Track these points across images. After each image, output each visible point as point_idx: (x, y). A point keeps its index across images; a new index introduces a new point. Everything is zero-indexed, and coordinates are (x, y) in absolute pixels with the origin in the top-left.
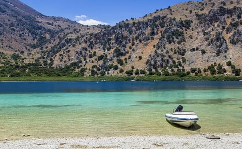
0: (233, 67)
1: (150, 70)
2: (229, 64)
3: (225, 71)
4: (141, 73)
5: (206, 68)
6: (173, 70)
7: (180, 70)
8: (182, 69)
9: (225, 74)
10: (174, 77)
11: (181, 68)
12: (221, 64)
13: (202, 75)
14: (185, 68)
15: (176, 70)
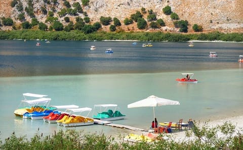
0: (175, 17)
1: (22, 18)
2: (168, 11)
3: (163, 24)
4: (6, 25)
5: (129, 17)
6: (67, 20)
7: (82, 19)
8: (85, 19)
9: (164, 28)
10: (73, 33)
11: (82, 16)
12: (154, 11)
13: (123, 31)
14: (91, 16)
15: (73, 19)
